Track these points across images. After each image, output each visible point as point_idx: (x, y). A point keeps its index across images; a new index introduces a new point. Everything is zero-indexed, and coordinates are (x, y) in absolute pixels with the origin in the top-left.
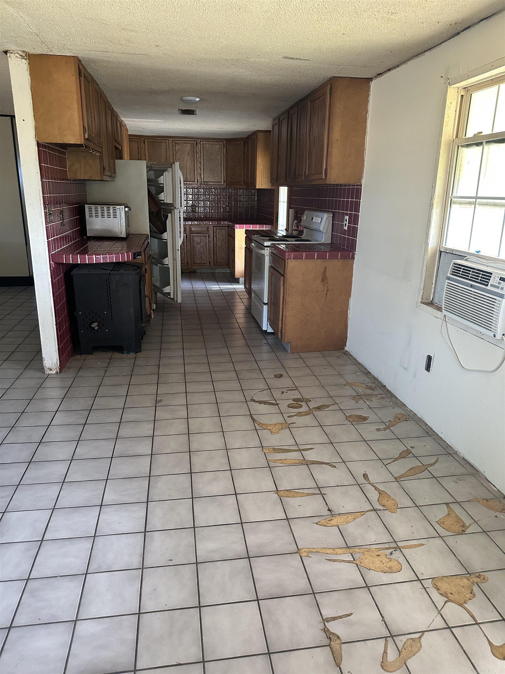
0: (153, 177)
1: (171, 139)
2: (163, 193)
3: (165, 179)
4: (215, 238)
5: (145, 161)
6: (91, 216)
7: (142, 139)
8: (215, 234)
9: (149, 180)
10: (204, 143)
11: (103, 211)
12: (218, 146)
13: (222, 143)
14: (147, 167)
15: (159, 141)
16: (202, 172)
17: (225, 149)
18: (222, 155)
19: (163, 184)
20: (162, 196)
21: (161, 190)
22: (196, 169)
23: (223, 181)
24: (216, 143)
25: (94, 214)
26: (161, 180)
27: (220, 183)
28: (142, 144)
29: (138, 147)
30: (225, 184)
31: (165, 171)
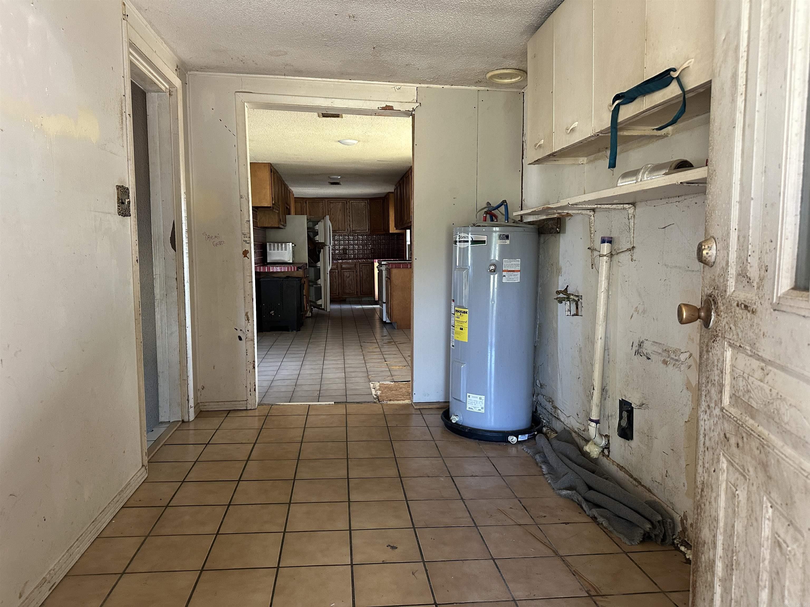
0: (311, 226)
1: (327, 200)
2: (317, 236)
3: (319, 227)
4: (361, 273)
5: (306, 216)
6: (270, 250)
7: (304, 200)
8: (361, 270)
9: (308, 228)
10: (352, 201)
11: (278, 246)
12: (363, 204)
13: (366, 202)
14: (307, 220)
15: (317, 201)
16: (351, 223)
17: (369, 206)
18: (367, 210)
19: (318, 230)
20: (317, 238)
21: (316, 233)
22: (346, 221)
23: (367, 230)
24: (362, 201)
25: (272, 249)
26: (317, 227)
27: (365, 231)
28: (304, 203)
29: (301, 206)
30: (369, 231)
31: (319, 221)
